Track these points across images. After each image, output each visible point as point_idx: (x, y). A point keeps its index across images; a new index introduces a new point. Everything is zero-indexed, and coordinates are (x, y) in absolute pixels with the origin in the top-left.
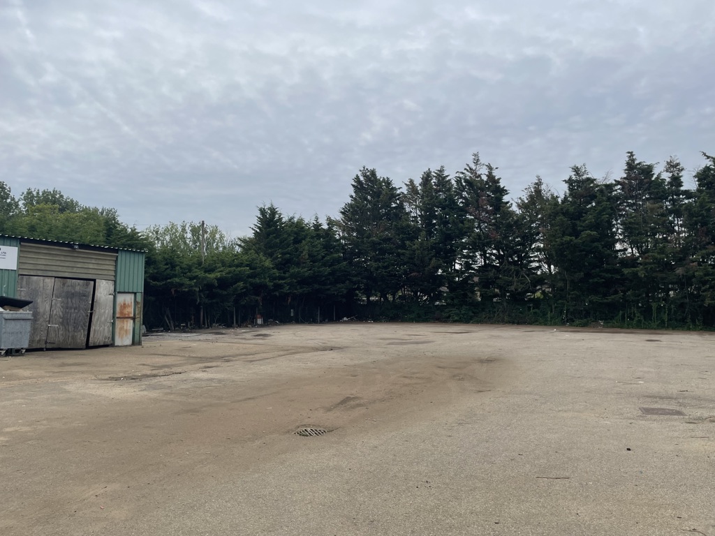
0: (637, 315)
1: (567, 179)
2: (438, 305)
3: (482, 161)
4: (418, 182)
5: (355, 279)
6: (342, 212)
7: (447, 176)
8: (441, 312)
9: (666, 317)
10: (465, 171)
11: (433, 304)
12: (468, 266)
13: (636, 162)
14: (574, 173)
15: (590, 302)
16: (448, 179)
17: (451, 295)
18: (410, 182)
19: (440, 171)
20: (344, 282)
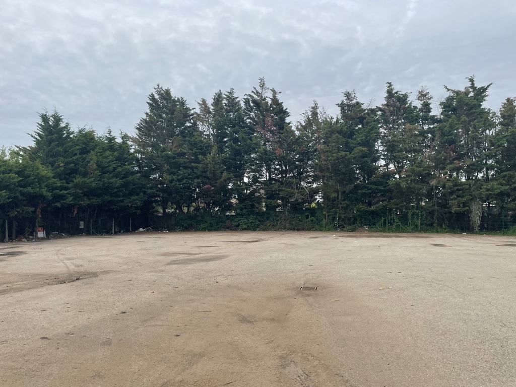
0: (396, 220)
1: (340, 102)
2: (228, 215)
3: (267, 85)
4: (210, 102)
5: (149, 191)
6: (137, 128)
7: (237, 98)
8: (231, 221)
9: (419, 222)
10: (252, 94)
11: (224, 214)
12: (255, 180)
13: (394, 92)
14: (346, 98)
15: (358, 210)
16: (237, 100)
17: (241, 206)
18: (202, 101)
19: (230, 93)
20: (138, 195)
